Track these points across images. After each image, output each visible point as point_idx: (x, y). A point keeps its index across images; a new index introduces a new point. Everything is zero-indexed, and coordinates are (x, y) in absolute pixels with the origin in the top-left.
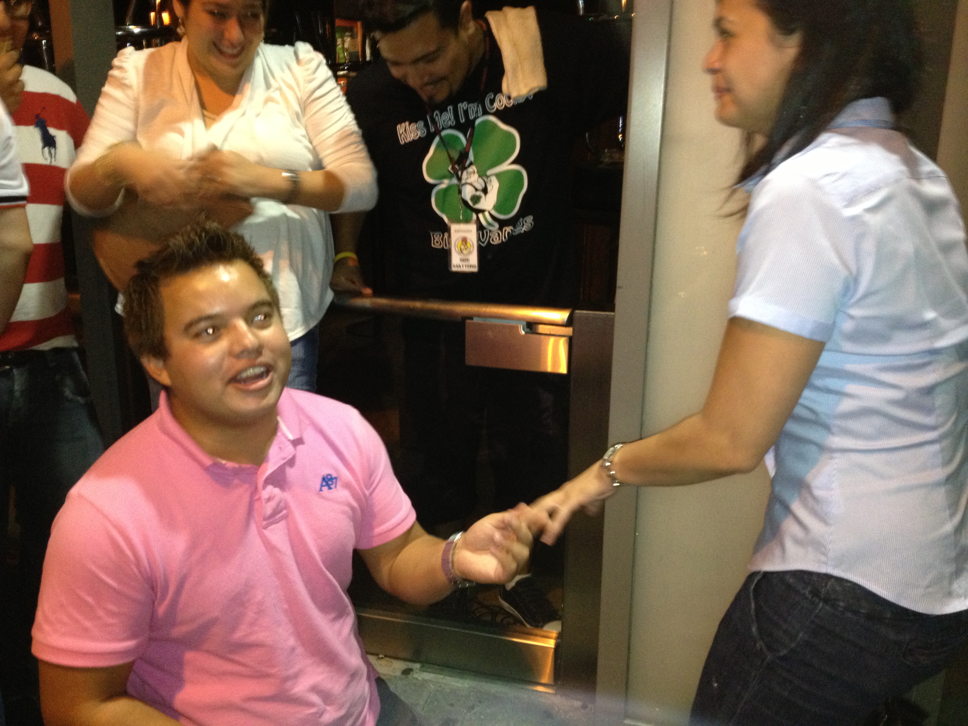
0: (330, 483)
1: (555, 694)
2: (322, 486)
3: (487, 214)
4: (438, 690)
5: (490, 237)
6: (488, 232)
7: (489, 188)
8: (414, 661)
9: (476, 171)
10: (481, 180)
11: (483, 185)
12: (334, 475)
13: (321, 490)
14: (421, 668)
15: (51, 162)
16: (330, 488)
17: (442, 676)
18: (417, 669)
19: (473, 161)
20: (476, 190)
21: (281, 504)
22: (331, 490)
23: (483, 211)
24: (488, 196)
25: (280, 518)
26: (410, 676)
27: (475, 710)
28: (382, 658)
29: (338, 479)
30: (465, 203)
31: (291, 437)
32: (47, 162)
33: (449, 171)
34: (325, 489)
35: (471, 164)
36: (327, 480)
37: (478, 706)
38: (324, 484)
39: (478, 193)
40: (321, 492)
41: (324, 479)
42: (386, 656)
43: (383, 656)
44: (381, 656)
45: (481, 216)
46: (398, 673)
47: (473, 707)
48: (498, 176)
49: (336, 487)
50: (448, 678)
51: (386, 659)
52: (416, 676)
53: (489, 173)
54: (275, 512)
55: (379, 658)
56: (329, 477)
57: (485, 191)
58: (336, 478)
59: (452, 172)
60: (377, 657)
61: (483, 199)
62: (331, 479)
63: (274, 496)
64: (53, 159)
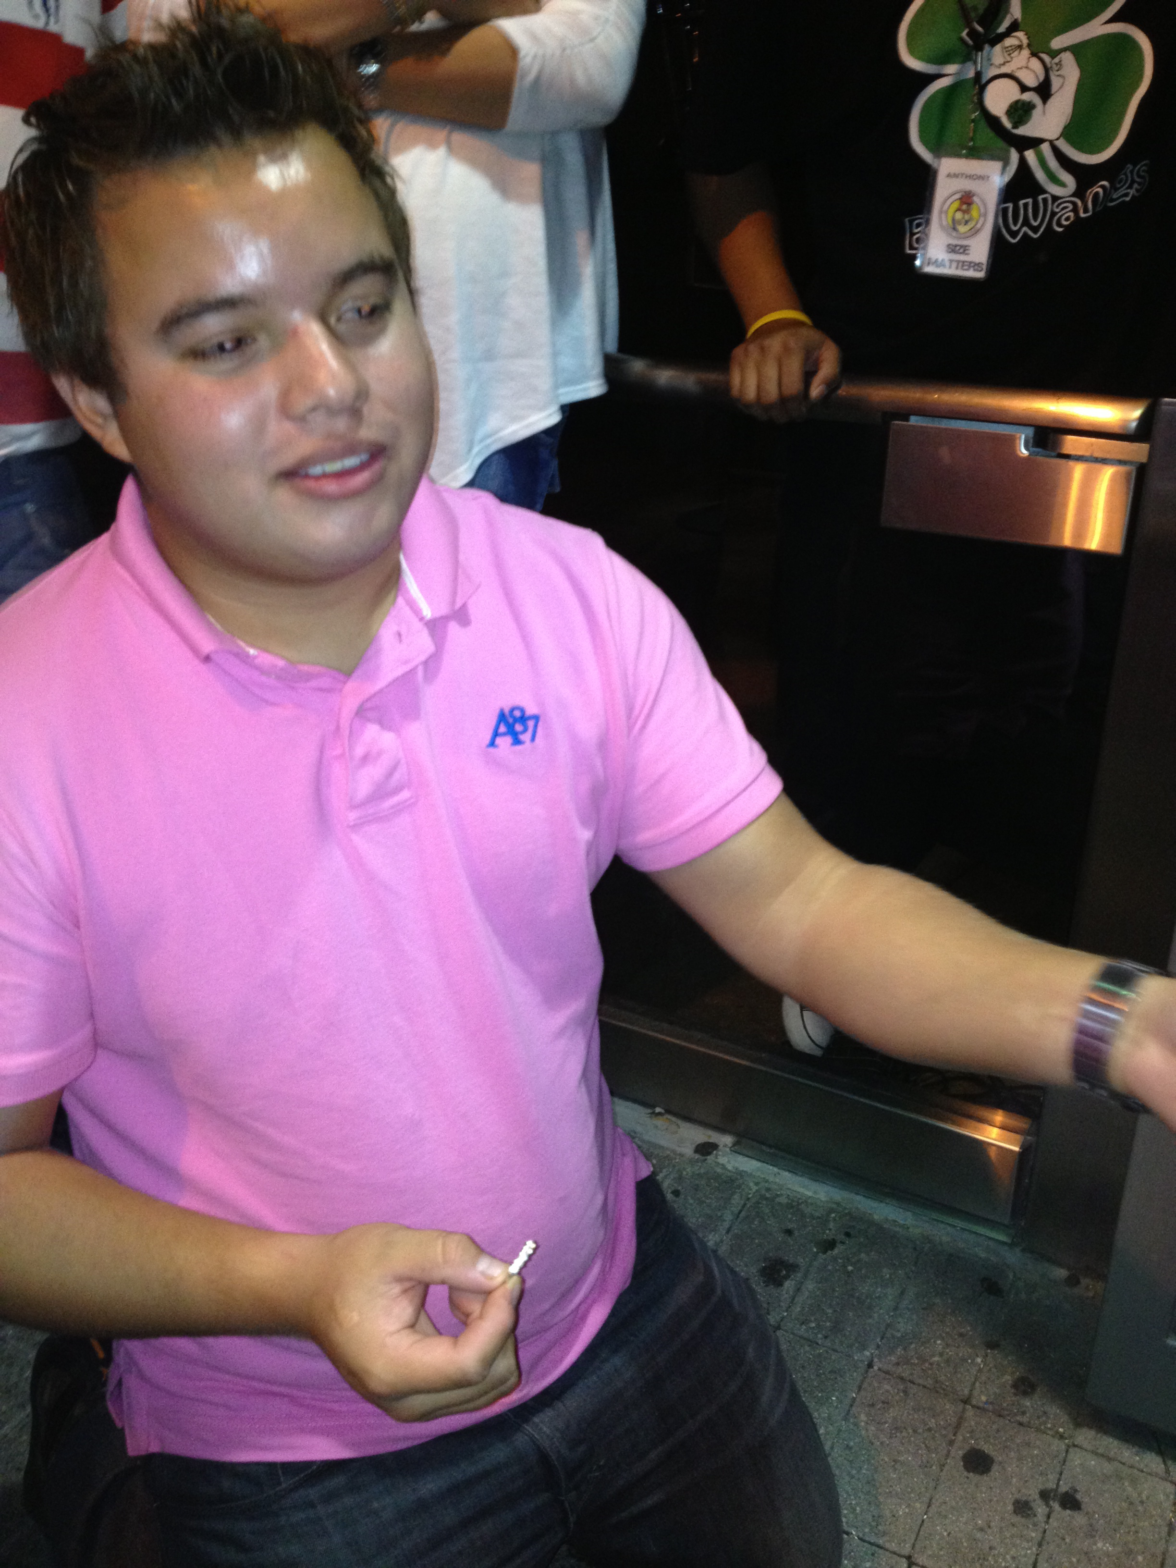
0: (518, 727)
1: (1012, 1245)
2: (496, 734)
3: (1045, 148)
4: (763, 1197)
5: (1053, 214)
6: (1050, 202)
7: (1055, 83)
8: (722, 1130)
9: (1025, 41)
10: (1035, 64)
11: (1042, 78)
12: (531, 709)
13: (492, 744)
14: (734, 1145)
15: (47, 23)
16: (517, 742)
17: (776, 1169)
18: (725, 1146)
19: (1020, 20)
20: (1024, 88)
21: (397, 776)
22: (518, 748)
23: (1034, 143)
24: (1052, 101)
25: (392, 807)
26: (710, 1158)
27: (836, 1251)
28: (660, 1114)
29: (541, 719)
30: (993, 122)
31: (427, 613)
32: (39, 24)
33: (962, 40)
34: (504, 742)
35: (1014, 27)
36: (511, 720)
37: (843, 1243)
38: (503, 729)
39: (1027, 96)
40: (491, 750)
41: (502, 717)
42: (668, 1111)
43: (663, 1111)
44: (658, 1110)
45: (1030, 155)
46: (688, 1151)
47: (830, 1245)
48: (1076, 50)
49: (533, 739)
50: (786, 1174)
51: (669, 1117)
52: (722, 1160)
53: (1057, 43)
54: (380, 792)
55: (653, 1113)
56: (517, 714)
57: (1044, 90)
58: (536, 718)
59: (970, 42)
60: (650, 1111)
61: (1036, 113)
62: (523, 719)
63: (379, 754)
64: (52, 20)
